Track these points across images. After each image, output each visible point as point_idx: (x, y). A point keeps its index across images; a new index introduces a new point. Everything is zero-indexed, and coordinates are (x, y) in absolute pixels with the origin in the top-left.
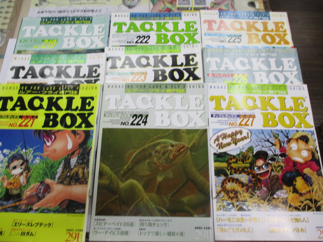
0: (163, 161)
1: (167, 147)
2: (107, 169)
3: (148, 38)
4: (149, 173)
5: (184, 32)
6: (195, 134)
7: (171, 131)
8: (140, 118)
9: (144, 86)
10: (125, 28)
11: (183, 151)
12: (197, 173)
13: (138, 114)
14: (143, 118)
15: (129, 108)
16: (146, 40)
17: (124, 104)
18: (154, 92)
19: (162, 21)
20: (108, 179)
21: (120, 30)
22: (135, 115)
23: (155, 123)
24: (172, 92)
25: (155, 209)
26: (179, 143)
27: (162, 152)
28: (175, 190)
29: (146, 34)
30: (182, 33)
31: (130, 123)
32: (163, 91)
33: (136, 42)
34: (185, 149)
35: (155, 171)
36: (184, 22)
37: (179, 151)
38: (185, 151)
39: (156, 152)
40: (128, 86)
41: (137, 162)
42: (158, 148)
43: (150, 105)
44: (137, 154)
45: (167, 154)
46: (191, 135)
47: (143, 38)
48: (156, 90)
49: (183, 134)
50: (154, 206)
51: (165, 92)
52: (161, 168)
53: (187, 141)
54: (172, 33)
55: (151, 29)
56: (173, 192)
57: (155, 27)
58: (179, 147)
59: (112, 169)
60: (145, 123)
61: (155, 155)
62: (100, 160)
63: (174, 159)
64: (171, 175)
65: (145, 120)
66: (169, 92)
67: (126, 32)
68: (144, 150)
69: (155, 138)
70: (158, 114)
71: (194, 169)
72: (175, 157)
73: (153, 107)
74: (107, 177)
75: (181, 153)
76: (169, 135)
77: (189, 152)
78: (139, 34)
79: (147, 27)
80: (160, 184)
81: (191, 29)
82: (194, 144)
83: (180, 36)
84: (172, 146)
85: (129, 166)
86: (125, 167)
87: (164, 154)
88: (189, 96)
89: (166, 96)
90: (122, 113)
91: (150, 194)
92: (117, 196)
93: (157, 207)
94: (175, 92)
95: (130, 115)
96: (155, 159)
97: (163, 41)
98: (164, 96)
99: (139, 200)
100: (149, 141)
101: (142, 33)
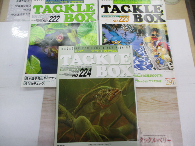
0: (104, 101)
1: (106, 91)
2: (64, 109)
3: (58, 17)
4: (94, 110)
5: (85, 13)
6: (125, 81)
7: (108, 80)
8: (86, 71)
9: (88, 48)
10: (41, 10)
11: (117, 94)
12: (128, 110)
13: (84, 68)
14: (88, 71)
15: (78, 64)
16: (57, 19)
17: (74, 61)
18: (95, 52)
19: (69, 4)
20: (65, 116)
21: (38, 11)
22: (82, 69)
23: (97, 74)
24: (107, 52)
25: (99, 136)
26: (114, 88)
27: (102, 95)
28: (113, 123)
29: (57, 14)
30: (83, 13)
31: (79, 75)
32: (101, 51)
33: (50, 21)
34: (119, 93)
35: (98, 109)
36: (86, 5)
37: (114, 94)
38: (119, 94)
39: (98, 95)
40: (76, 48)
41: (85, 103)
42: (99, 92)
43: (92, 62)
44: (85, 97)
45: (106, 96)
46: (123, 82)
47: (55, 18)
48: (96, 50)
49: (117, 82)
50: (98, 134)
51: (103, 52)
52: (102, 107)
53: (120, 87)
54: (76, 13)
55: (61, 11)
56: (111, 124)
57: (64, 9)
58: (114, 91)
59: (67, 109)
60: (89, 74)
61: (98, 98)
62: (59, 102)
63: (111, 100)
64: (109, 112)
65: (89, 73)
66: (105, 52)
67: (42, 13)
68: (89, 94)
69: (97, 85)
70: (99, 68)
71: (125, 107)
72: (112, 98)
73: (94, 63)
74: (64, 115)
75: (116, 95)
76: (107, 82)
77: (121, 95)
78: (51, 14)
79: (58, 9)
80: (102, 118)
81: (90, 9)
82: (125, 89)
83: (82, 15)
84: (110, 91)
85: (79, 106)
86: (77, 107)
87: (104, 97)
88: (120, 54)
89: (104, 54)
90: (73, 68)
91: (95, 126)
92: (72, 128)
93: (101, 135)
94: (110, 52)
95: (79, 69)
96: (98, 100)
97: (69, 20)
98: (102, 55)
99: (88, 130)
100: (93, 88)
101: (54, 14)
